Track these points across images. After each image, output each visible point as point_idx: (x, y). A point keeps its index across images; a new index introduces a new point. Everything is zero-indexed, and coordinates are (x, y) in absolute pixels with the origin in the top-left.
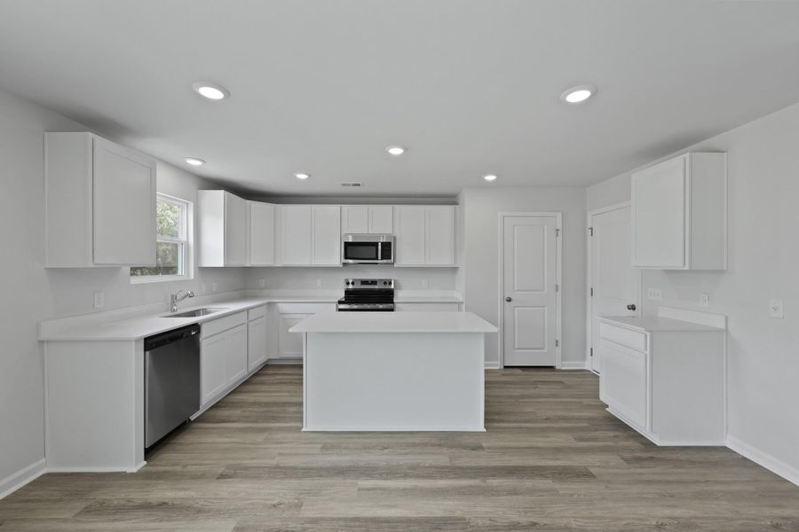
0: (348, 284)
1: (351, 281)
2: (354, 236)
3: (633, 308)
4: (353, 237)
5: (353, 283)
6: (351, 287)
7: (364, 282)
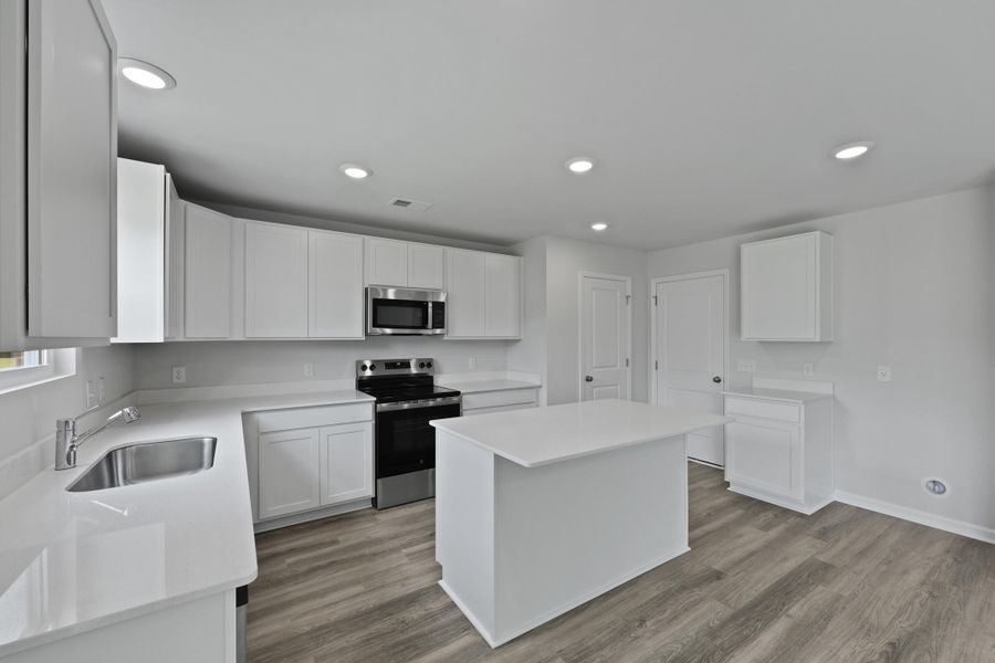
0: (364, 368)
1: (368, 364)
2: (399, 290)
3: (717, 380)
4: (396, 294)
5: (372, 368)
6: (368, 373)
7: (391, 365)
